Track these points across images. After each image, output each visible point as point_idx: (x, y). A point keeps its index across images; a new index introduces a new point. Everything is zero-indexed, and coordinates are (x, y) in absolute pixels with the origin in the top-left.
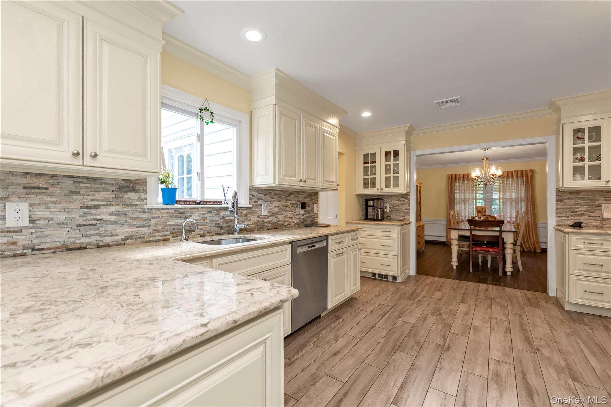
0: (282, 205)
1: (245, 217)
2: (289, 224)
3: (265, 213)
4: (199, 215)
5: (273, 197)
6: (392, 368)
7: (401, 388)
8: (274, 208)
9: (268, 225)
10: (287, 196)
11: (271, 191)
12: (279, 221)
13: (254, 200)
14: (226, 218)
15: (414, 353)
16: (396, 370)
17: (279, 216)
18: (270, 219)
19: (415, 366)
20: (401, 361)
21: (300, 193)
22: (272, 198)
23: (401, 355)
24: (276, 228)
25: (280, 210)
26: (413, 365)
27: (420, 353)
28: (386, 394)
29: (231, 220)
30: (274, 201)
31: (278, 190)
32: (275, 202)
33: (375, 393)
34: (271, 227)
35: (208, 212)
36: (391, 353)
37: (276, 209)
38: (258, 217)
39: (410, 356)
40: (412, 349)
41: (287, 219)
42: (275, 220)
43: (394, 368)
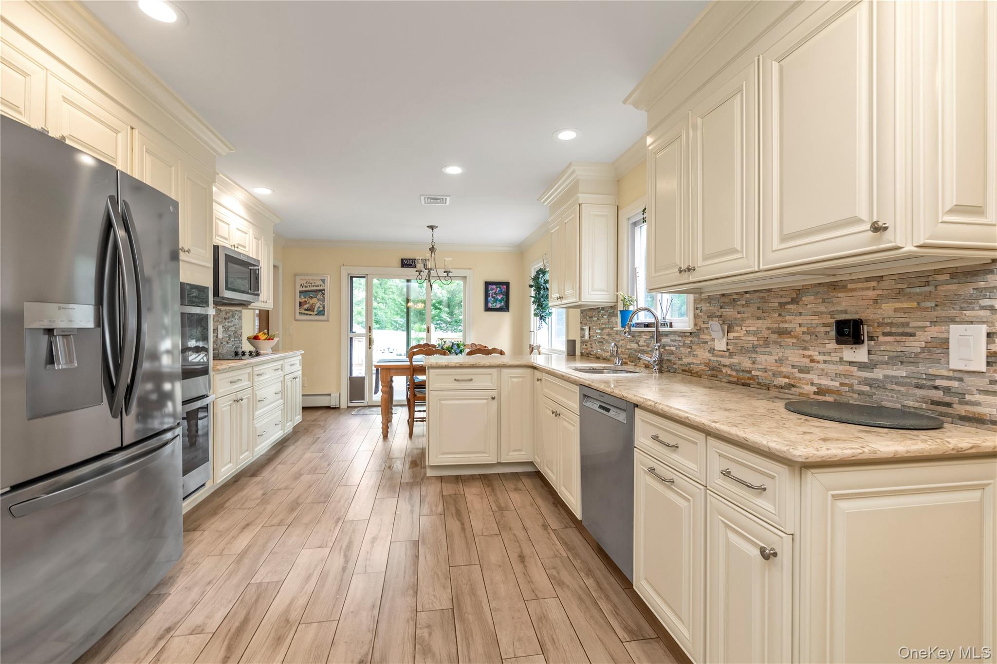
0: (768, 328)
1: (689, 350)
2: (793, 386)
3: (720, 345)
4: (645, 340)
5: (742, 309)
6: (440, 574)
7: (418, 557)
8: (745, 335)
9: (729, 373)
10: (788, 303)
11: (734, 297)
12: (758, 370)
13: (702, 320)
14: (667, 348)
15: (422, 617)
16: (433, 574)
17: (761, 358)
18: (735, 360)
19: (411, 592)
20: (434, 590)
21: (845, 287)
22: (739, 313)
23: (440, 600)
24: (748, 385)
25: (762, 343)
26: (414, 592)
27: (412, 623)
28: (428, 546)
29: (672, 351)
30: (743, 320)
31: (755, 291)
32: (747, 322)
33: (439, 542)
34: (735, 380)
35: (650, 337)
36: (457, 596)
37: (751, 338)
38: (709, 352)
39: (427, 607)
40: (429, 626)
41: (784, 369)
42: (747, 364)
43: (438, 575)
